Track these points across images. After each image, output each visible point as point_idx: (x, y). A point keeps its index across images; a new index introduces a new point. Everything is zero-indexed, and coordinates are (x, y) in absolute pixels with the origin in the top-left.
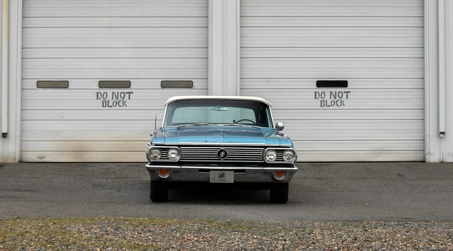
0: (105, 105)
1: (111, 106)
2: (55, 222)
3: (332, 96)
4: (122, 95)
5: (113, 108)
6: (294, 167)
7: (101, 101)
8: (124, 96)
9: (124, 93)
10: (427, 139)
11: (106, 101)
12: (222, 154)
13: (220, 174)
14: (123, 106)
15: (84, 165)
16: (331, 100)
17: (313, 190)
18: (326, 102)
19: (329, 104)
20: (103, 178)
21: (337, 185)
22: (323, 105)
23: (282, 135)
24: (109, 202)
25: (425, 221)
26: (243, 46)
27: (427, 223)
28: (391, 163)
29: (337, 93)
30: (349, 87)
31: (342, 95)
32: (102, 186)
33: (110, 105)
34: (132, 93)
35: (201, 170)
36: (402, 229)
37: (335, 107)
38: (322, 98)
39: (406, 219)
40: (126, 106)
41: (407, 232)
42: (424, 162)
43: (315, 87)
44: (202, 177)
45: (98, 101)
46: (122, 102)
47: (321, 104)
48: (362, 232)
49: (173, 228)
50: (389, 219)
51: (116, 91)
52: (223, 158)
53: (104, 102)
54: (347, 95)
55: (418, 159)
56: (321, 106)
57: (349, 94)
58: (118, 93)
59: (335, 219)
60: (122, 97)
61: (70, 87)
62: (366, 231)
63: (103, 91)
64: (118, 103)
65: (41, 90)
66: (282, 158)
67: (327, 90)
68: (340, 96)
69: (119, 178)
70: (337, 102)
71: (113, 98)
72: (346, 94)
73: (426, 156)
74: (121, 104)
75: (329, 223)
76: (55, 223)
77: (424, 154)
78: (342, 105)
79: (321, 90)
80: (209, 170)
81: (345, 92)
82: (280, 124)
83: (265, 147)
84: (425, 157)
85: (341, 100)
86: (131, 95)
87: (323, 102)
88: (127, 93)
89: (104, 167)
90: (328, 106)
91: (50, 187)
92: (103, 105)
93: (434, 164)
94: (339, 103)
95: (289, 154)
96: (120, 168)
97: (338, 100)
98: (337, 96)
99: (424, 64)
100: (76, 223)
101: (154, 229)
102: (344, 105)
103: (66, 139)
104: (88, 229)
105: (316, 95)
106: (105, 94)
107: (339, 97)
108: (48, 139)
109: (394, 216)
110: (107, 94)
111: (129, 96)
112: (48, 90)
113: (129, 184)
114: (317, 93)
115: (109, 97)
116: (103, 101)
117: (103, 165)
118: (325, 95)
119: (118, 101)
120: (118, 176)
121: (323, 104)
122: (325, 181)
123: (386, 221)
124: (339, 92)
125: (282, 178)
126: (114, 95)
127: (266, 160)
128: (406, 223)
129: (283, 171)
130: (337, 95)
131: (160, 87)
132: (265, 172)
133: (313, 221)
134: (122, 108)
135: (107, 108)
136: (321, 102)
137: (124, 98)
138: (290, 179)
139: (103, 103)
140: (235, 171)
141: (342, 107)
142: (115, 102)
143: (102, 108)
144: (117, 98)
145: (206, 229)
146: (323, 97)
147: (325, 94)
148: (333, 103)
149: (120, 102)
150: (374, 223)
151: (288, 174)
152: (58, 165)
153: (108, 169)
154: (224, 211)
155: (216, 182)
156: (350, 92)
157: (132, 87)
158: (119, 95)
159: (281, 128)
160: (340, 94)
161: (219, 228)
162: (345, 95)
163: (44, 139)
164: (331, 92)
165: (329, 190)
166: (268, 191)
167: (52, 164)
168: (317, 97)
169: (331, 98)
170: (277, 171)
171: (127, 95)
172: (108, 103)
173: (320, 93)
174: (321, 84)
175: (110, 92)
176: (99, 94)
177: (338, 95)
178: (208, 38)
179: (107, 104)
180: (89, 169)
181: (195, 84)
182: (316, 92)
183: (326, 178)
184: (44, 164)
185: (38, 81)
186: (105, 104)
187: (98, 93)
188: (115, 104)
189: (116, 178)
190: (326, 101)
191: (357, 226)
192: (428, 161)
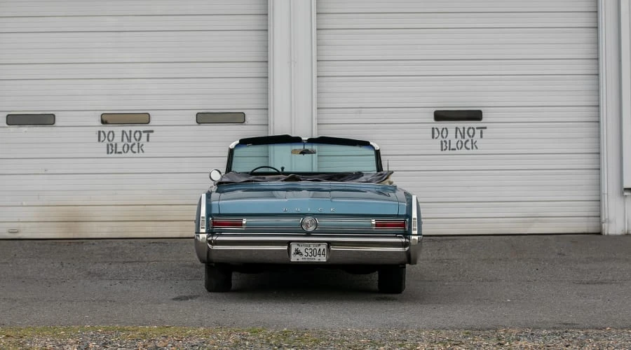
0: (110, 151)
1: (120, 153)
2: (10, 334)
3: (458, 134)
4: (137, 135)
5: (123, 155)
7: (105, 145)
8: (140, 137)
9: (140, 132)
10: (605, 199)
11: (112, 145)
14: (139, 152)
15: (78, 243)
16: (456, 140)
17: (426, 279)
18: (450, 144)
19: (453, 146)
20: (106, 262)
21: (464, 271)
22: (444, 148)
24: (103, 300)
25: (597, 329)
26: (321, 58)
27: (599, 332)
28: (550, 236)
29: (466, 130)
30: (484, 120)
31: (474, 133)
32: (100, 275)
33: (118, 150)
34: (152, 131)
36: (559, 341)
37: (464, 151)
38: (443, 137)
39: (566, 324)
40: (143, 152)
41: (568, 346)
42: (600, 233)
43: (433, 120)
45: (101, 144)
46: (136, 146)
47: (442, 147)
48: (495, 346)
49: (195, 342)
50: (540, 325)
51: (127, 129)
53: (110, 147)
54: (481, 133)
55: (591, 230)
56: (442, 150)
57: (484, 130)
58: (130, 131)
59: (453, 325)
60: (137, 138)
61: (57, 124)
62: (501, 344)
63: (107, 129)
64: (130, 148)
65: (13, 129)
67: (451, 125)
68: (471, 135)
69: (130, 262)
70: (467, 143)
71: (122, 140)
72: (479, 131)
73: (603, 224)
74: (135, 149)
75: (443, 332)
76: (8, 336)
77: (600, 223)
78: (474, 147)
79: (441, 125)
81: (478, 128)
84: (600, 227)
85: (472, 140)
86: (151, 134)
87: (444, 144)
88: (144, 132)
89: (109, 246)
90: (453, 149)
92: (108, 150)
93: (616, 237)
94: (469, 145)
96: (133, 247)
97: (468, 141)
98: (466, 134)
99: (599, 84)
100: (43, 335)
101: (164, 344)
102: (477, 148)
103: (52, 203)
104: (60, 345)
105: (433, 133)
106: (111, 134)
107: (470, 136)
108: (24, 204)
109: (548, 319)
110: (114, 135)
111: (148, 136)
112: (25, 129)
113: (144, 272)
114: (435, 130)
115: (118, 139)
116: (108, 145)
117: (107, 243)
118: (447, 133)
119: (130, 144)
120: (129, 260)
121: (445, 146)
122: (445, 264)
123: (534, 329)
124: (469, 128)
126: (125, 135)
128: (566, 332)
130: (466, 132)
131: (195, 123)
133: (419, 329)
134: (137, 155)
135: (113, 155)
136: (442, 144)
137: (140, 140)
139: (108, 148)
141: (475, 151)
142: (126, 146)
143: (106, 155)
144: (129, 140)
145: (247, 343)
146: (444, 135)
147: (447, 131)
148: (459, 145)
149: (133, 146)
150: (515, 332)
152: (39, 244)
153: (115, 248)
156: (485, 128)
157: (151, 123)
158: (132, 135)
160: (471, 131)
161: (269, 341)
163: (19, 203)
164: (457, 128)
165: (452, 278)
167: (30, 241)
168: (436, 135)
169: (456, 137)
171: (144, 135)
172: (116, 147)
173: (440, 130)
174: (440, 116)
175: (118, 130)
176: (102, 134)
177: (468, 133)
178: (267, 47)
179: (114, 149)
180: (86, 248)
181: (248, 118)
182: (433, 129)
183: (447, 259)
184: (17, 242)
185: (9, 115)
186: (112, 149)
187: (99, 132)
188: (126, 149)
189: (124, 263)
190: (450, 141)
191: (487, 337)
192: (606, 234)
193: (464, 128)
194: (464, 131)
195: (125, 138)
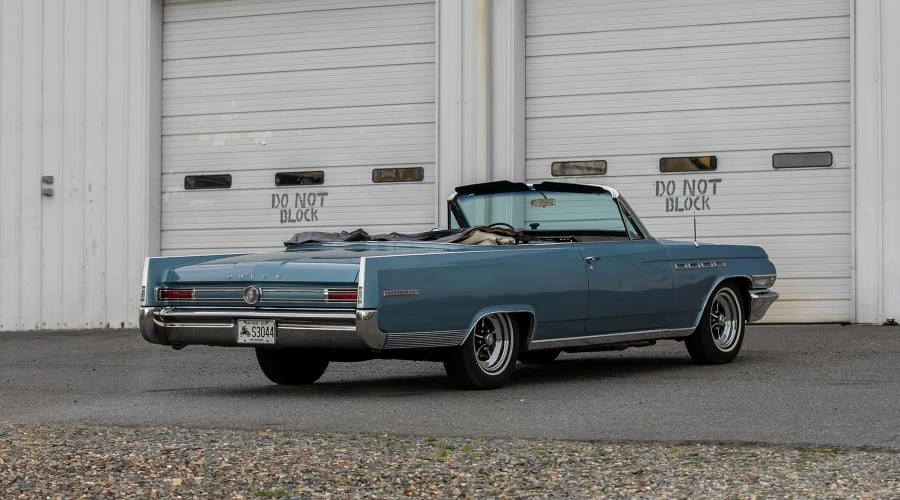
0: (670, 208)
1: (682, 210)
4: (702, 185)
5: (685, 212)
7: (663, 200)
8: (706, 188)
9: (705, 181)
11: (672, 200)
14: (703, 208)
33: (679, 207)
34: (719, 180)
40: (709, 208)
45: (659, 198)
46: (701, 200)
51: (690, 177)
53: (670, 202)
58: (694, 181)
60: (702, 190)
61: (609, 173)
63: (667, 178)
64: (693, 203)
71: (684, 194)
74: (699, 204)
86: (718, 184)
88: (710, 181)
92: (668, 206)
106: (671, 185)
110: (674, 185)
111: (715, 188)
115: (679, 191)
116: (667, 200)
119: (693, 198)
126: (687, 186)
131: (771, 167)
134: (701, 212)
135: (674, 213)
137: (704, 192)
139: (667, 203)
142: (689, 201)
143: (665, 214)
144: (693, 193)
149: (697, 200)
157: (718, 169)
158: (696, 186)
171: (710, 186)
172: (677, 203)
175: (679, 179)
176: (660, 185)
186: (672, 205)
187: (658, 183)
188: (688, 205)
195: (688, 190)
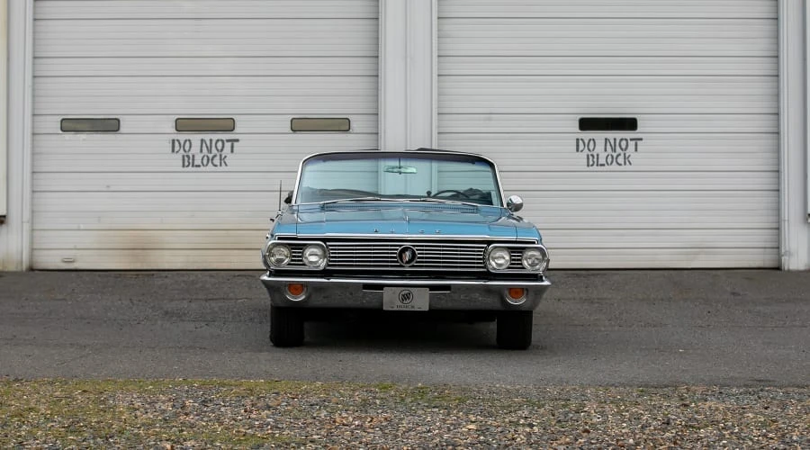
0: (186, 164)
1: (199, 166)
2: (86, 388)
3: (608, 147)
4: (219, 144)
5: (202, 168)
6: (542, 281)
7: (179, 156)
8: (223, 147)
9: (222, 141)
10: (785, 227)
11: (188, 156)
12: (407, 255)
13: (403, 293)
14: (221, 165)
15: (148, 275)
16: (606, 154)
17: (576, 322)
18: (598, 159)
19: (602, 161)
20: (184, 299)
21: (621, 314)
22: (591, 163)
23: (519, 219)
24: (191, 347)
25: (798, 387)
26: (442, 53)
27: (801, 390)
28: (719, 272)
29: (618, 142)
30: (639, 129)
31: (627, 145)
32: (180, 316)
33: (196, 163)
34: (237, 140)
35: (366, 286)
36: (754, 402)
37: (614, 167)
38: (589, 150)
39: (760, 381)
40: (226, 165)
41: (766, 408)
42: (778, 268)
43: (577, 129)
44: (367, 300)
45: (174, 155)
46: (218, 157)
47: (588, 162)
48: (679, 408)
49: (313, 400)
50: (728, 382)
51: (207, 137)
52: (407, 262)
53: (186, 158)
54: (636, 145)
55: (768, 264)
56: (588, 165)
57: (639, 142)
58: (211, 140)
59: (623, 381)
60: (219, 148)
61: (122, 130)
62: (686, 405)
63: (182, 137)
64: (211, 160)
65: (69, 136)
66: (521, 264)
67: (599, 136)
68: (624, 147)
69: (212, 299)
70: (618, 157)
71: (201, 151)
72: (634, 142)
73: (783, 258)
74: (217, 161)
75: (612, 389)
76: (84, 391)
77: (779, 256)
78: (627, 163)
79: (588, 135)
80: (381, 287)
81: (631, 140)
82: (516, 200)
83: (489, 243)
84: (780, 260)
85: (625, 154)
86: (235, 144)
87: (591, 158)
88: (228, 141)
89: (185, 279)
90: (601, 165)
91: (82, 318)
92: (184, 163)
93: (798, 273)
94: (621, 160)
95: (534, 256)
96: (215, 280)
97: (619, 155)
98: (618, 147)
99: (778, 87)
100: (128, 390)
101: (277, 403)
102: (630, 163)
103: (114, 226)
104: (149, 404)
105: (578, 145)
106: (188, 143)
107: (622, 149)
108: (82, 227)
109: (737, 375)
110: (190, 144)
111: (232, 147)
112: (83, 136)
113: (232, 311)
114: (580, 141)
115: (195, 149)
116: (183, 156)
117: (183, 276)
118: (595, 145)
119: (211, 156)
120: (211, 296)
121: (592, 161)
122: (597, 305)
123: (722, 386)
124: (622, 140)
125: (521, 302)
126: (204, 145)
127: (490, 267)
128: (762, 390)
129: (523, 289)
130: (617, 144)
131: (289, 130)
132: (488, 290)
133: (582, 386)
134: (219, 168)
135: (190, 168)
136: (588, 158)
137: (222, 150)
138: (535, 304)
139: (184, 160)
140: (432, 288)
141: (628, 167)
142: (206, 158)
143: (181, 169)
144: (210, 151)
145: (378, 402)
146: (591, 148)
147: (595, 143)
148: (609, 160)
149: (214, 158)
150: (700, 390)
151: (531, 294)
152: (99, 276)
153: (193, 282)
154: (411, 365)
155: (395, 309)
156: (641, 139)
157: (237, 130)
158: (213, 145)
159: (518, 207)
160: (624, 143)
161: (403, 400)
162: (632, 144)
163: (75, 227)
164: (606, 139)
165: (607, 323)
166: (493, 326)
167: (89, 273)
168: (581, 147)
169: (606, 150)
170: (511, 289)
171: (228, 145)
172: (193, 160)
173: (586, 142)
174: (587, 124)
175: (196, 138)
176: (177, 144)
177: (620, 146)
178: (378, 38)
179: (191, 161)
180: (159, 282)
181: (354, 125)
182: (578, 140)
183: (598, 299)
184: (73, 274)
185: (63, 119)
186: (188, 161)
187: (173, 141)
188: (205, 162)
189: (206, 300)
190: (598, 155)
191: (667, 397)
192: (786, 268)
193: (615, 139)
194: (615, 143)
195: (204, 148)
